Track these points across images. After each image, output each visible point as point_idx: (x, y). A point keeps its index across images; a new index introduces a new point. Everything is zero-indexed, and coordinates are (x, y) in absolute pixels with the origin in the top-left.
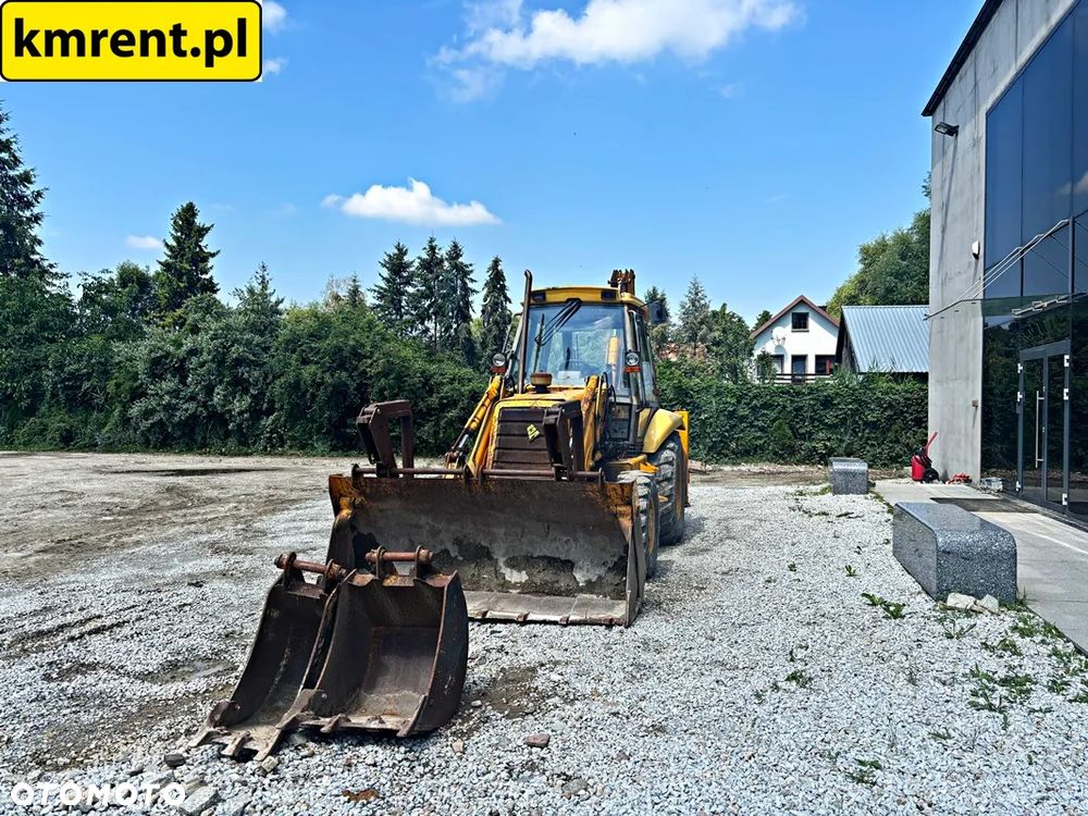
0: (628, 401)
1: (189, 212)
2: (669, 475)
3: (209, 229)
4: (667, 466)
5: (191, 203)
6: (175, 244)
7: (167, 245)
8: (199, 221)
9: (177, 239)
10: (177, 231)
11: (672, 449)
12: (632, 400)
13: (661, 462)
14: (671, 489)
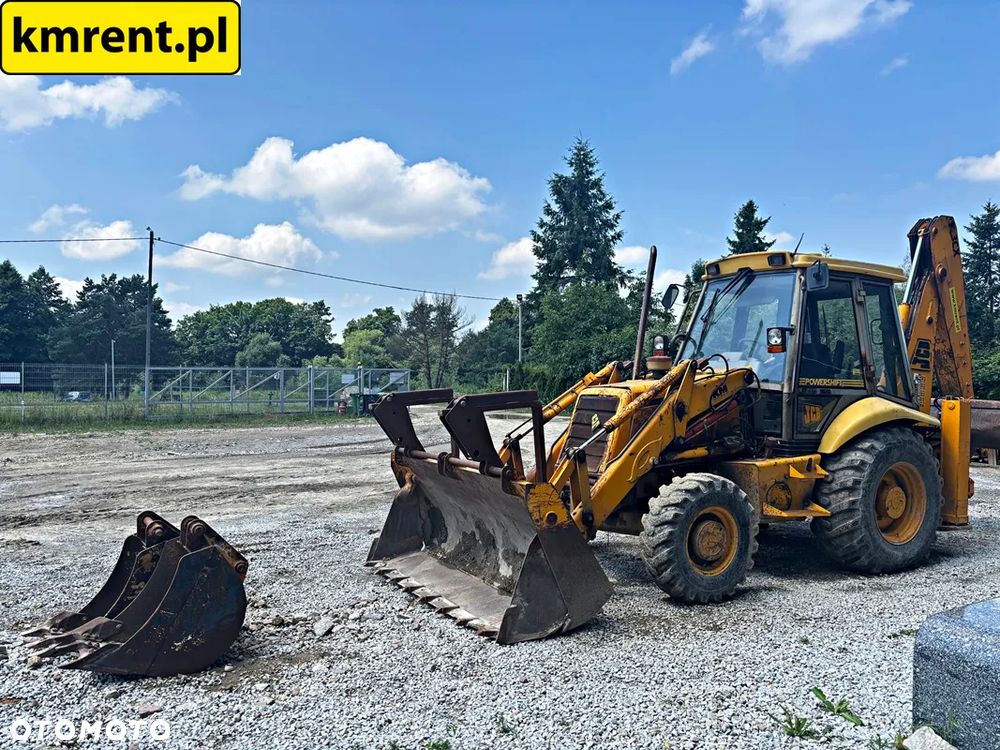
0: (777, 388)
1: (750, 209)
2: (850, 484)
3: (766, 222)
4: (850, 472)
5: (751, 202)
6: (737, 240)
7: (730, 242)
8: (758, 215)
9: (738, 234)
10: (739, 228)
11: (865, 451)
12: (782, 388)
13: (841, 466)
14: (853, 502)
